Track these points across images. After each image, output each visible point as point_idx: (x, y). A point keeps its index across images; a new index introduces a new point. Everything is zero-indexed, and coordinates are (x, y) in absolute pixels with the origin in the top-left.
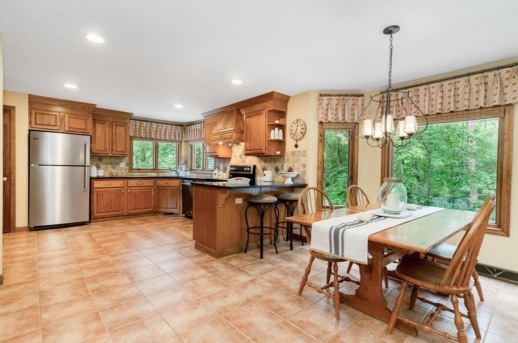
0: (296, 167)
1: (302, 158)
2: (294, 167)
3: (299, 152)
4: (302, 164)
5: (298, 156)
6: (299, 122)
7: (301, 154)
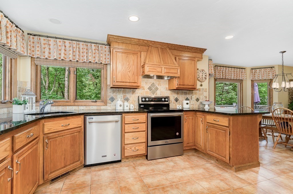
0: (201, 98)
1: (204, 93)
2: (200, 98)
3: (203, 89)
4: (204, 96)
5: (202, 91)
6: (203, 71)
7: (204, 90)
